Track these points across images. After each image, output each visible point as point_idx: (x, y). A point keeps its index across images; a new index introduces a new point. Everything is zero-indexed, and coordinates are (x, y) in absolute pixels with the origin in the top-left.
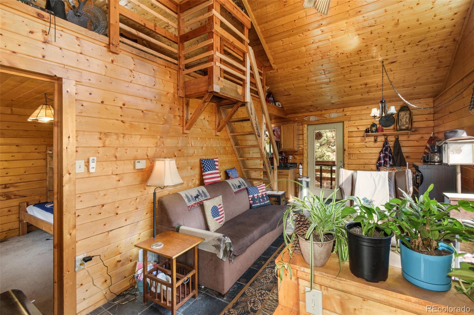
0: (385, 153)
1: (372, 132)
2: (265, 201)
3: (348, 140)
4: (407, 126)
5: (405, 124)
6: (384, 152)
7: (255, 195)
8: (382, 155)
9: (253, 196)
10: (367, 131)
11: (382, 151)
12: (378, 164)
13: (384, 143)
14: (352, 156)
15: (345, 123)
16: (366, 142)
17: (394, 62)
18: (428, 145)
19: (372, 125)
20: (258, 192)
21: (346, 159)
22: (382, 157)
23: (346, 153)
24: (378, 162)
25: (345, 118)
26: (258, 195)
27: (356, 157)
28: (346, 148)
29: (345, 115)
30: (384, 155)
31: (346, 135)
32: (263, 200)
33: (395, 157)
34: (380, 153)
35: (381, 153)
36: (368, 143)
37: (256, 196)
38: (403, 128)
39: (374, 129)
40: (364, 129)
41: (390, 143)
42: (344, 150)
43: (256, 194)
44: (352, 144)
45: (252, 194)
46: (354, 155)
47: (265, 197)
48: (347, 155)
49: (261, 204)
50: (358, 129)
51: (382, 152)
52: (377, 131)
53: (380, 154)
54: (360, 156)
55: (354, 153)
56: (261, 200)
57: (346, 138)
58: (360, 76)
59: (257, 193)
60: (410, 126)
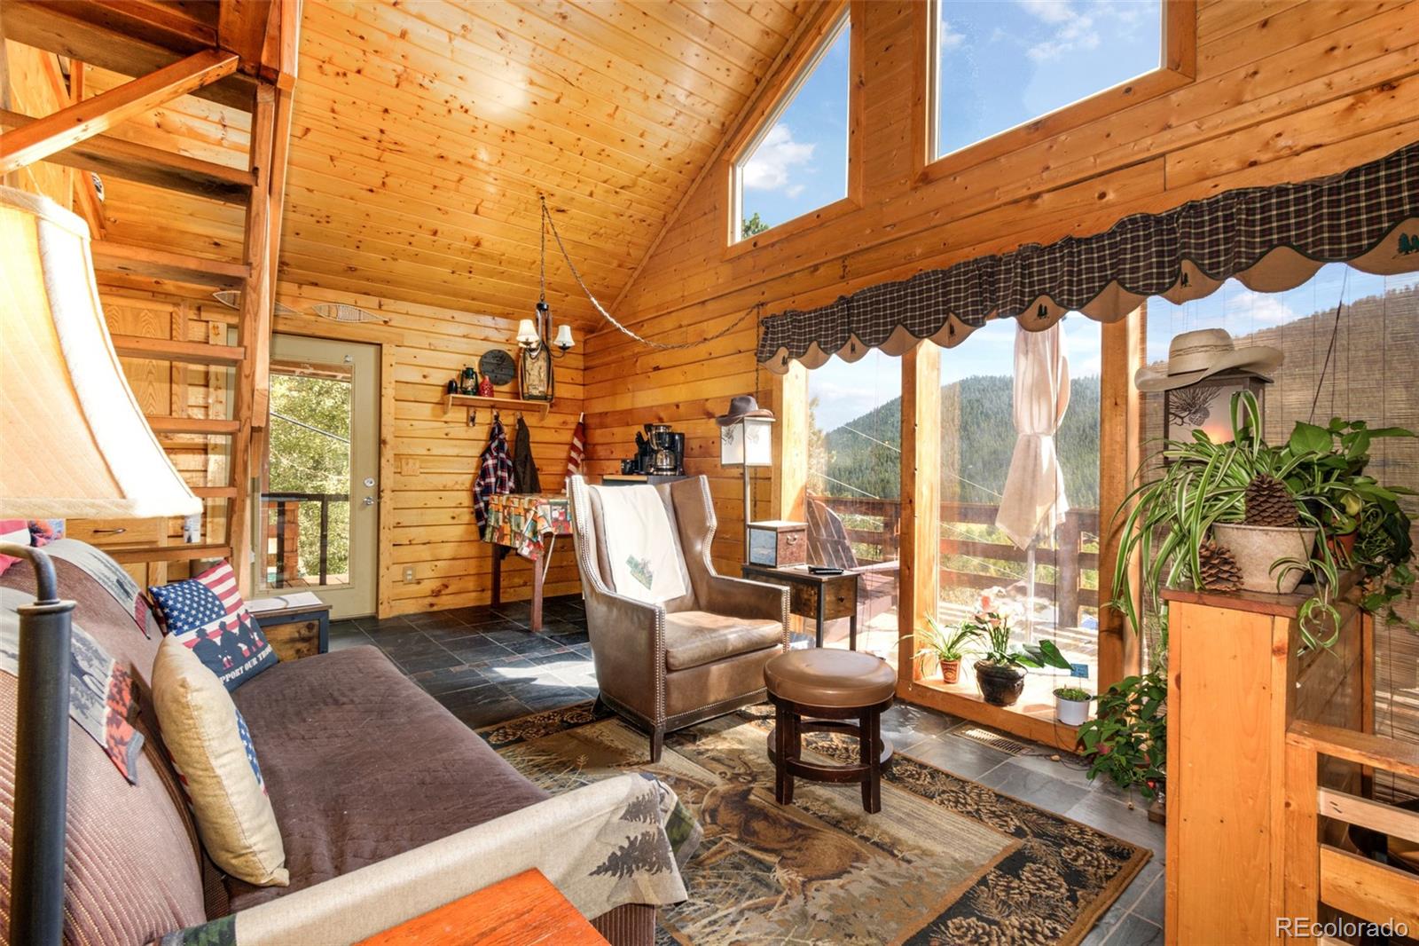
0: (496, 458)
1: (465, 392)
2: (260, 650)
3: (396, 409)
4: (541, 389)
5: (536, 382)
6: (495, 454)
7: (211, 627)
8: (490, 462)
9: (202, 633)
10: (450, 388)
11: (488, 450)
12: (478, 489)
13: (494, 429)
14: (407, 464)
15: (384, 351)
16: (446, 422)
17: (563, 211)
18: (577, 443)
19: (464, 372)
20: (221, 607)
21: (387, 471)
22: (491, 467)
23: (388, 453)
24: (482, 483)
25: (387, 335)
26: (223, 626)
27: (418, 466)
28: (387, 434)
29: (386, 322)
30: (495, 461)
31: (389, 392)
32: (249, 649)
33: (520, 469)
34: (483, 455)
35: (488, 456)
36: (452, 425)
37: (215, 633)
38: (535, 392)
39: (470, 383)
40: (442, 378)
41: (505, 429)
42: (381, 442)
43: (211, 620)
44: (406, 424)
45: (192, 626)
46: (411, 461)
47: (253, 629)
48: (392, 461)
49: (248, 666)
50: (425, 377)
51: (491, 455)
52: (478, 390)
53: (485, 460)
54: (430, 465)
55: (411, 452)
56: (244, 647)
57: (389, 405)
58: (476, 212)
59: (219, 616)
60: (550, 389)
